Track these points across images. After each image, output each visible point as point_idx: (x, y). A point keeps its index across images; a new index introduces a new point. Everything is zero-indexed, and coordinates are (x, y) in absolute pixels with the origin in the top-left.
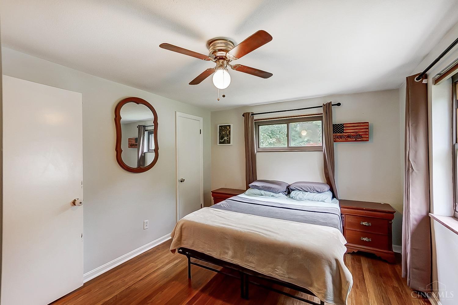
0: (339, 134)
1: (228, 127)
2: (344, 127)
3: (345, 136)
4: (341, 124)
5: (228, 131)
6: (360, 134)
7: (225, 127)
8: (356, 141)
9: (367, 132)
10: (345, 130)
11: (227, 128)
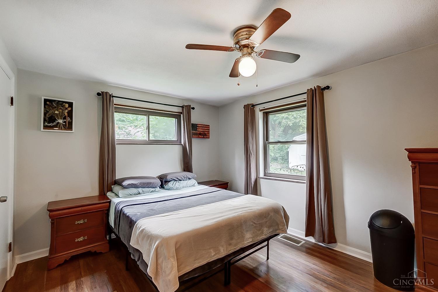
0: (194, 131)
1: (67, 105)
2: (197, 127)
3: (198, 133)
4: (196, 124)
5: (67, 111)
6: (206, 133)
7: (60, 103)
8: (203, 138)
9: (208, 132)
10: (198, 129)
11: (63, 106)
